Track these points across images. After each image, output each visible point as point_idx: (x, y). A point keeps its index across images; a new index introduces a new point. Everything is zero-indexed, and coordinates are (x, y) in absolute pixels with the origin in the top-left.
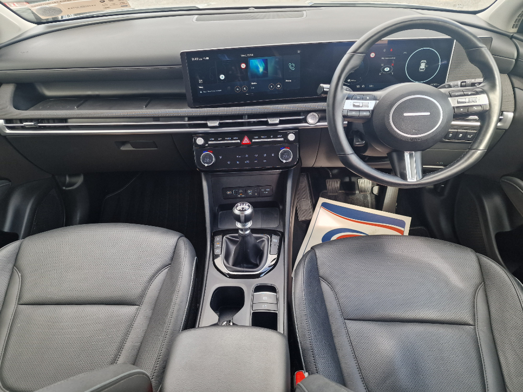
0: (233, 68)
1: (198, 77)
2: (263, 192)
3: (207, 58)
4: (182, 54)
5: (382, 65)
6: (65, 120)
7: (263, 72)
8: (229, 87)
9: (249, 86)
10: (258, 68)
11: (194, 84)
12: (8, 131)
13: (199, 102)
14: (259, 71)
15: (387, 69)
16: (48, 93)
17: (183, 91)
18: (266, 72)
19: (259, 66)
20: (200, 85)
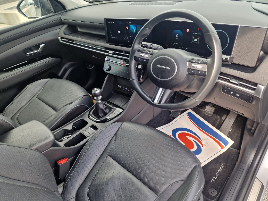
0: (123, 28)
1: (110, 30)
2: (132, 90)
3: (114, 22)
4: (105, 19)
5: (193, 37)
6: (73, 40)
7: (135, 32)
8: (121, 37)
9: (130, 38)
10: (133, 29)
11: (108, 33)
12: (61, 41)
13: (110, 41)
14: (134, 31)
15: (196, 40)
16: (79, 30)
17: (104, 34)
18: (136, 32)
19: (134, 29)
20: (111, 34)
